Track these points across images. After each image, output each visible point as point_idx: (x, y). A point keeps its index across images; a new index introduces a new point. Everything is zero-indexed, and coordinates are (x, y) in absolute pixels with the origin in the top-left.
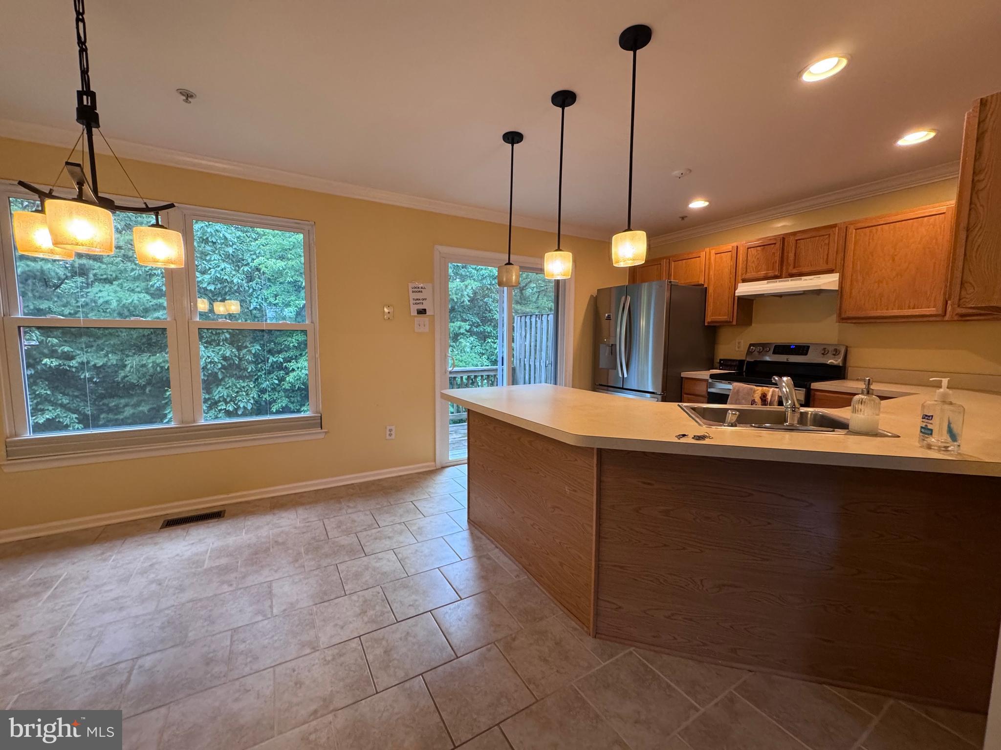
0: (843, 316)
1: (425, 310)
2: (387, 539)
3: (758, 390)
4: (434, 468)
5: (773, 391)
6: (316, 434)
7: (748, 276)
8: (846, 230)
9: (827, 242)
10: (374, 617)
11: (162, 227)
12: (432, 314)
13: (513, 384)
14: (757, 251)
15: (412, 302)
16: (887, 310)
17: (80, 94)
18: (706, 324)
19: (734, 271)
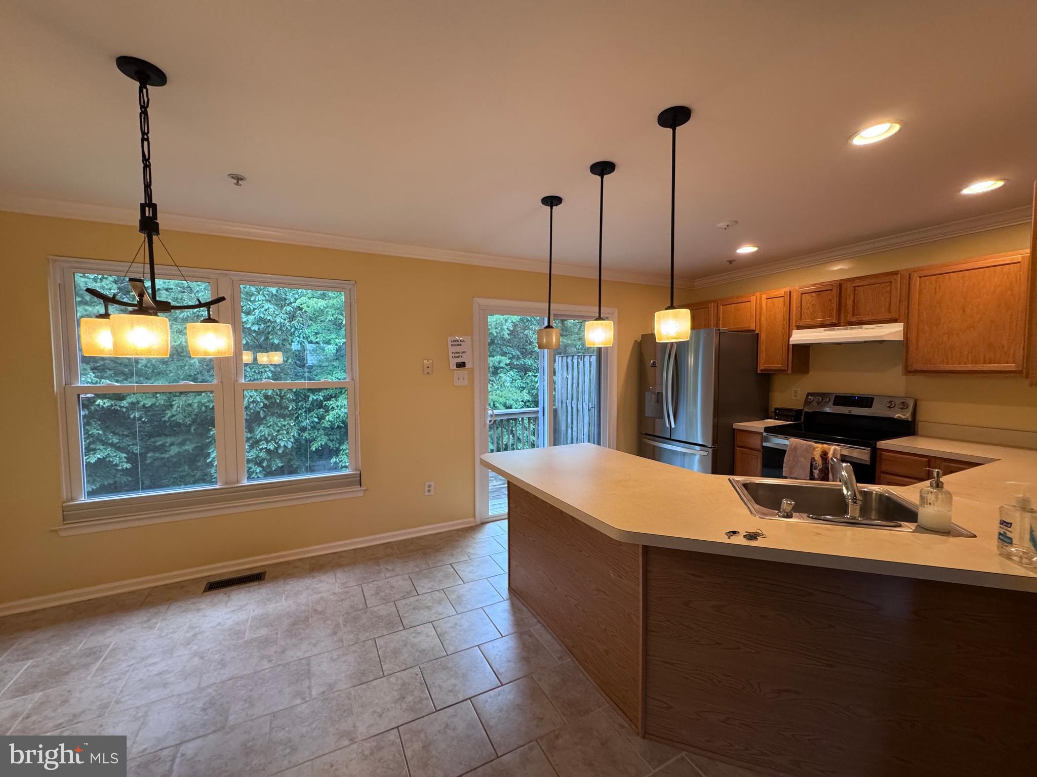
0: (910, 368)
1: (464, 363)
2: (426, 609)
3: (817, 447)
4: (475, 524)
5: (835, 450)
6: (355, 492)
7: (802, 323)
8: (910, 278)
9: (888, 289)
10: (412, 704)
11: (214, 321)
12: (472, 367)
13: (555, 445)
14: (812, 297)
15: (451, 355)
16: (960, 364)
17: (143, 207)
18: (759, 372)
19: (788, 318)
